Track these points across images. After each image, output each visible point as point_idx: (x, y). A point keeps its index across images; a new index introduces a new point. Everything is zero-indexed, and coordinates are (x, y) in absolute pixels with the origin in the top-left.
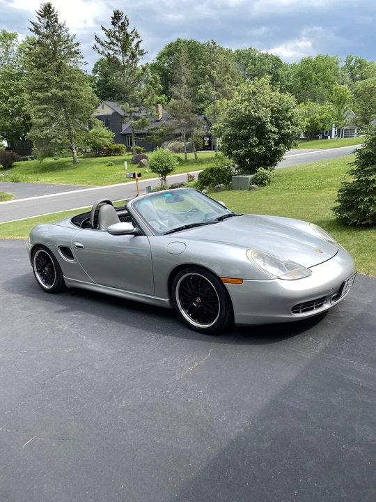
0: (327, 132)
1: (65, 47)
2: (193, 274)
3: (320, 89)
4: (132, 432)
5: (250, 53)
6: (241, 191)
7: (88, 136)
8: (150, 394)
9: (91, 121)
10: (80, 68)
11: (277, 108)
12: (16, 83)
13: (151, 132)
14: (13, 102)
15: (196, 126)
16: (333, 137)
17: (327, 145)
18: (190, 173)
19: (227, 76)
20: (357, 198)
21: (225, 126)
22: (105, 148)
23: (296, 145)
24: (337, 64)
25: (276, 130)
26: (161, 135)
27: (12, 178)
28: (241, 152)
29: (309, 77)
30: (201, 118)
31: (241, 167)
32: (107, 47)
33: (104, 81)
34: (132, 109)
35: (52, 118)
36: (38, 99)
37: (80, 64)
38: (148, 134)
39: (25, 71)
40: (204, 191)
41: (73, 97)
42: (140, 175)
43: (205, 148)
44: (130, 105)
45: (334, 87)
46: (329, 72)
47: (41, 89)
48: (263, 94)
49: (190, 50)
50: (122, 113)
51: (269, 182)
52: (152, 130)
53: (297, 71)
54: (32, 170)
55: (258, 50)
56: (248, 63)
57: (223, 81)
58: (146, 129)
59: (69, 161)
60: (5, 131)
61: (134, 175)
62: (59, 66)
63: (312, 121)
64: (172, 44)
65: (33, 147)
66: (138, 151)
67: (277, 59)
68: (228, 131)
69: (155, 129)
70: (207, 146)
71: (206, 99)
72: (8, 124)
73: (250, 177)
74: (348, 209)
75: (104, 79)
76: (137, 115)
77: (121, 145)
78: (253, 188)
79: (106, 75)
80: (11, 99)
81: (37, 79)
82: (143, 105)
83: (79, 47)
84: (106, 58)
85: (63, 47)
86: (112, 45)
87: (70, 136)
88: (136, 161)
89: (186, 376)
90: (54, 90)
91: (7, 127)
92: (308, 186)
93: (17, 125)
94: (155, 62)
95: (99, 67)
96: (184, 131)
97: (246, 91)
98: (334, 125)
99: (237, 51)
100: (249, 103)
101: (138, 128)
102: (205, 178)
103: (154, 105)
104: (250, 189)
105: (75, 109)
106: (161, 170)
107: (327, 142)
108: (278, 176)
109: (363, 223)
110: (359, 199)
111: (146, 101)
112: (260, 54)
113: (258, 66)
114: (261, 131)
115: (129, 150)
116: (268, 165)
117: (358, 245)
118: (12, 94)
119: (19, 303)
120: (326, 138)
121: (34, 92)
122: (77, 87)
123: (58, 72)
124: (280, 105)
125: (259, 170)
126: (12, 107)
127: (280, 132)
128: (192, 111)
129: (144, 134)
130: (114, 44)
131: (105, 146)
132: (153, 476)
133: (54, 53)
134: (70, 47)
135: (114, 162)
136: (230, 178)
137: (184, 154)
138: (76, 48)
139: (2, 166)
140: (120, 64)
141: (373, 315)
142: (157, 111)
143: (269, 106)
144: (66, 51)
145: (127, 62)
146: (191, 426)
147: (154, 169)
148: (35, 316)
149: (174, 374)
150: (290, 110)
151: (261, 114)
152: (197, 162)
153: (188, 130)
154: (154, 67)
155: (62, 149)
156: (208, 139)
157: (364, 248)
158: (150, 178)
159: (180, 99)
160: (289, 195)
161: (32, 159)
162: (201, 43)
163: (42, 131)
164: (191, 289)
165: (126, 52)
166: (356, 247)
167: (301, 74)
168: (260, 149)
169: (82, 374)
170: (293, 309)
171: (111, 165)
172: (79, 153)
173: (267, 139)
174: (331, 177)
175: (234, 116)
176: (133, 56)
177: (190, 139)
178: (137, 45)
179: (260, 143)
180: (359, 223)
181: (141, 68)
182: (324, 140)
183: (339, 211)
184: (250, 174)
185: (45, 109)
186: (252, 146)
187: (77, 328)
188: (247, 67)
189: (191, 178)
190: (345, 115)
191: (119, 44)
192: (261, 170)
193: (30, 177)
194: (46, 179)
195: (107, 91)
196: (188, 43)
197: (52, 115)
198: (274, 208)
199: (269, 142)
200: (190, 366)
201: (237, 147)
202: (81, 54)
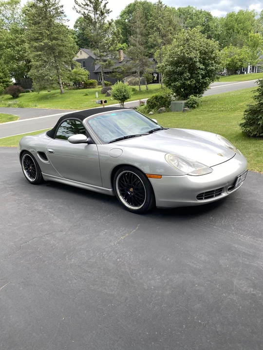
0: (244, 69)
1: (53, 9)
2: (128, 171)
3: (240, 36)
4: (76, 281)
5: (189, 10)
6: (177, 112)
7: (71, 74)
8: (92, 255)
9: (72, 63)
10: (64, 24)
11: (205, 50)
12: (20, 36)
13: (115, 70)
14: (18, 50)
15: (146, 65)
16: (248, 72)
17: (244, 79)
18: (142, 100)
19: (170, 28)
20: (257, 116)
21: (166, 65)
22: (83, 83)
23: (218, 78)
24: (254, 17)
25: (203, 67)
26: (122, 72)
27: (18, 105)
28: (178, 84)
29: (232, 28)
30: (151, 60)
31: (177, 95)
32: (83, 8)
33: (82, 34)
34: (102, 53)
35: (45, 62)
36: (35, 47)
37: (64, 21)
38: (113, 72)
39: (26, 27)
40: (151, 113)
41: (60, 46)
42: (105, 102)
43: (154, 82)
44: (100, 51)
45: (250, 34)
46: (248, 23)
47: (37, 40)
48: (194, 40)
49: (144, 9)
50: (94, 57)
51: (197, 106)
52: (116, 69)
53: (223, 23)
54: (33, 99)
55: (194, 7)
56: (187, 17)
57: (167, 32)
58: (111, 68)
59: (58, 93)
60: (13, 71)
61: (102, 101)
62: (49, 23)
63: (233, 61)
64: (131, 4)
65: (32, 82)
66: (106, 85)
67: (209, 14)
68: (169, 68)
69: (117, 68)
70: (155, 80)
71: (155, 45)
72: (15, 66)
73: (184, 102)
74: (251, 125)
75: (82, 32)
76: (105, 58)
77: (94, 80)
78: (186, 110)
79: (83, 29)
80: (17, 48)
81: (34, 33)
82: (109, 51)
83: (63, 8)
84: (82, 16)
85: (52, 8)
86: (86, 6)
87: (58, 75)
88: (104, 92)
89: (119, 243)
90: (46, 41)
91: (15, 69)
92: (225, 108)
93: (22, 67)
94: (119, 19)
95: (78, 23)
96: (138, 70)
97: (182, 38)
98: (249, 64)
99: (179, 9)
100: (184, 47)
101: (106, 68)
102: (152, 103)
103: (118, 50)
104: (184, 111)
105: (61, 54)
106: (121, 98)
107: (244, 77)
108: (204, 101)
109: (261, 135)
110: (259, 117)
111: (112, 48)
112: (196, 10)
113: (194, 20)
114: (192, 68)
115: (100, 84)
116: (197, 93)
117: (256, 151)
118: (17, 45)
119: (11, 191)
120: (243, 73)
121: (32, 43)
122: (62, 38)
123: (48, 27)
124: (207, 48)
125: (191, 97)
126: (18, 54)
127: (206, 69)
128: (144, 55)
129: (110, 72)
130: (88, 5)
131: (83, 81)
132: (86, 312)
133: (45, 13)
134: (56, 9)
135: (89, 93)
136: (169, 103)
137: (138, 86)
138: (61, 9)
139: (12, 96)
140: (92, 20)
141: (260, 202)
142: (120, 55)
143: (199, 49)
144: (54, 12)
145: (98, 19)
146: (117, 278)
147: (116, 97)
148: (21, 200)
149: (111, 241)
150: (214, 52)
151: (192, 55)
152: (148, 92)
153: (141, 69)
154: (118, 22)
155: (52, 84)
156: (156, 75)
157: (260, 153)
158: (113, 104)
159: (136, 46)
160: (211, 115)
161: (33, 91)
162: (153, 4)
163: (38, 71)
164: (127, 182)
165: (97, 11)
166: (254, 152)
167: (226, 25)
168: (191, 82)
169: (47, 240)
170: (197, 197)
171: (87, 95)
172: (65, 86)
173: (196, 74)
174: (243, 102)
175: (172, 57)
176: (102, 14)
177: (143, 75)
178: (105, 6)
179: (192, 77)
180: (258, 135)
181: (108, 23)
182: (241, 75)
183: (244, 126)
184: (184, 100)
185: (40, 55)
186: (185, 79)
187: (48, 209)
188: (186, 21)
189: (142, 103)
190: (257, 55)
191: (92, 6)
192: (192, 97)
193: (30, 104)
194: (41, 106)
195: (85, 42)
196: (143, 4)
197: (46, 59)
198: (199, 125)
199: (198, 76)
200: (122, 236)
201: (175, 80)
202: (65, 14)
